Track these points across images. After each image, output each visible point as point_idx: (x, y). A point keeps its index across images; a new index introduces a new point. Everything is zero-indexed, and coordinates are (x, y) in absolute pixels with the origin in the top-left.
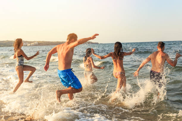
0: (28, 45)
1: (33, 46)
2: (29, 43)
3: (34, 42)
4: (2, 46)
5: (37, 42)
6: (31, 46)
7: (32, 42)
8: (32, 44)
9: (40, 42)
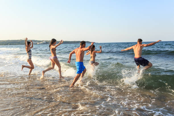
0: (38, 44)
1: (42, 44)
2: (39, 42)
3: (42, 41)
4: (17, 44)
5: (45, 41)
6: (40, 44)
7: (41, 41)
8: (41, 42)
9: (47, 42)
